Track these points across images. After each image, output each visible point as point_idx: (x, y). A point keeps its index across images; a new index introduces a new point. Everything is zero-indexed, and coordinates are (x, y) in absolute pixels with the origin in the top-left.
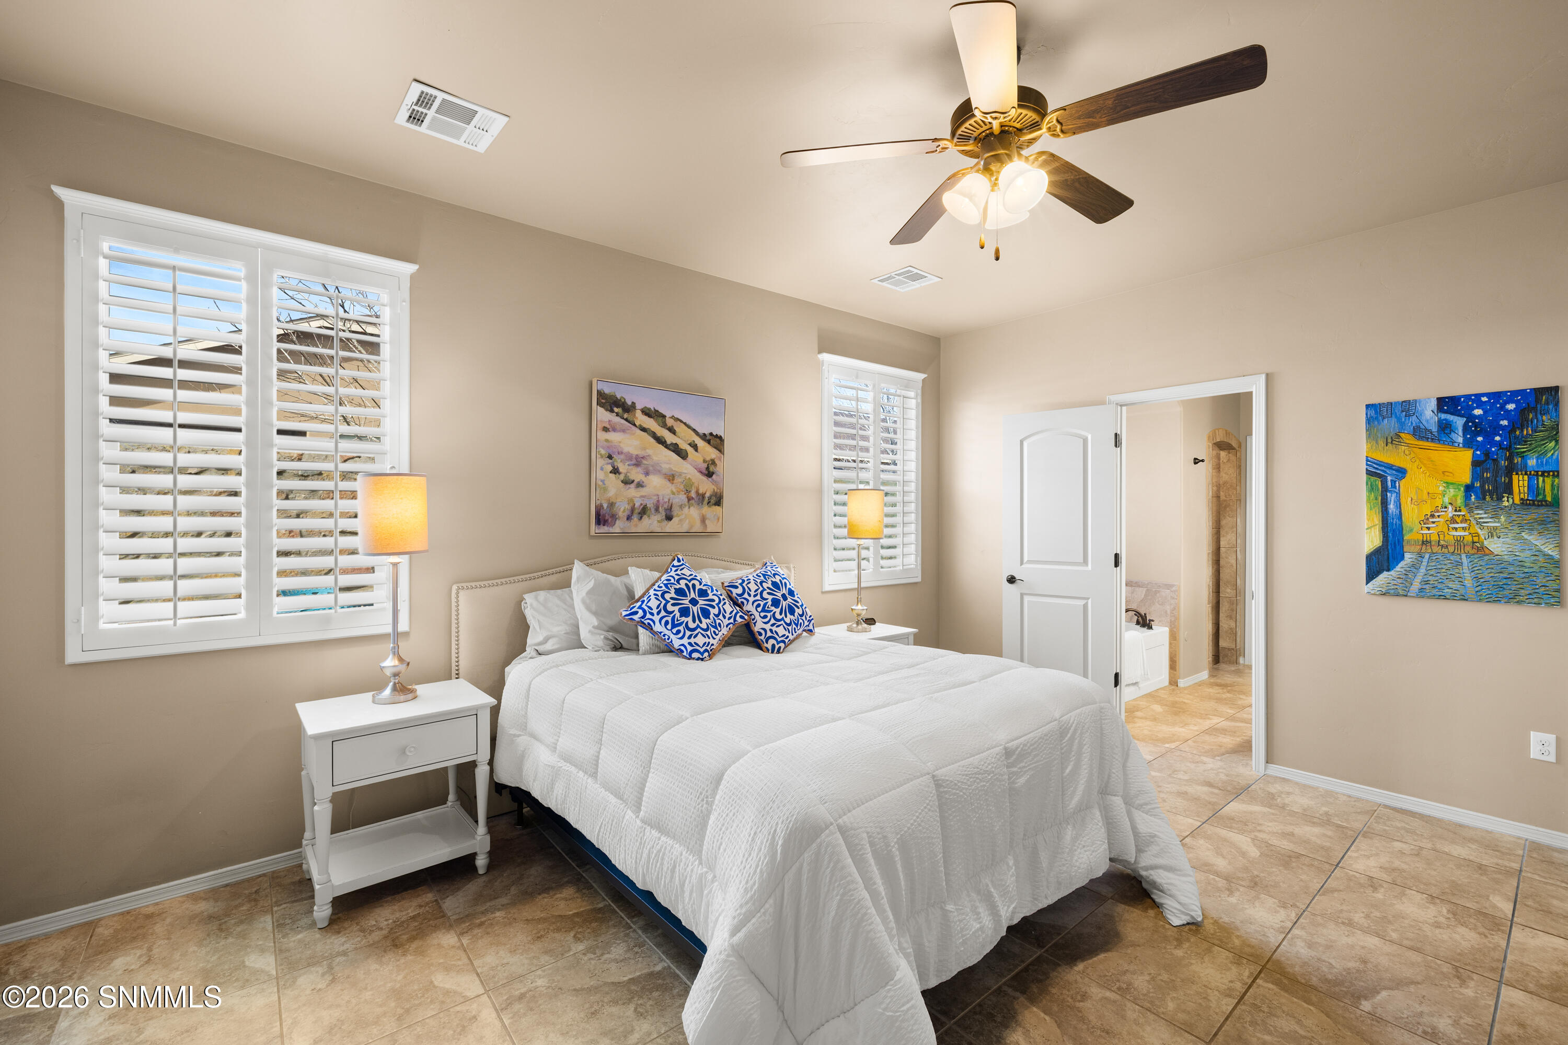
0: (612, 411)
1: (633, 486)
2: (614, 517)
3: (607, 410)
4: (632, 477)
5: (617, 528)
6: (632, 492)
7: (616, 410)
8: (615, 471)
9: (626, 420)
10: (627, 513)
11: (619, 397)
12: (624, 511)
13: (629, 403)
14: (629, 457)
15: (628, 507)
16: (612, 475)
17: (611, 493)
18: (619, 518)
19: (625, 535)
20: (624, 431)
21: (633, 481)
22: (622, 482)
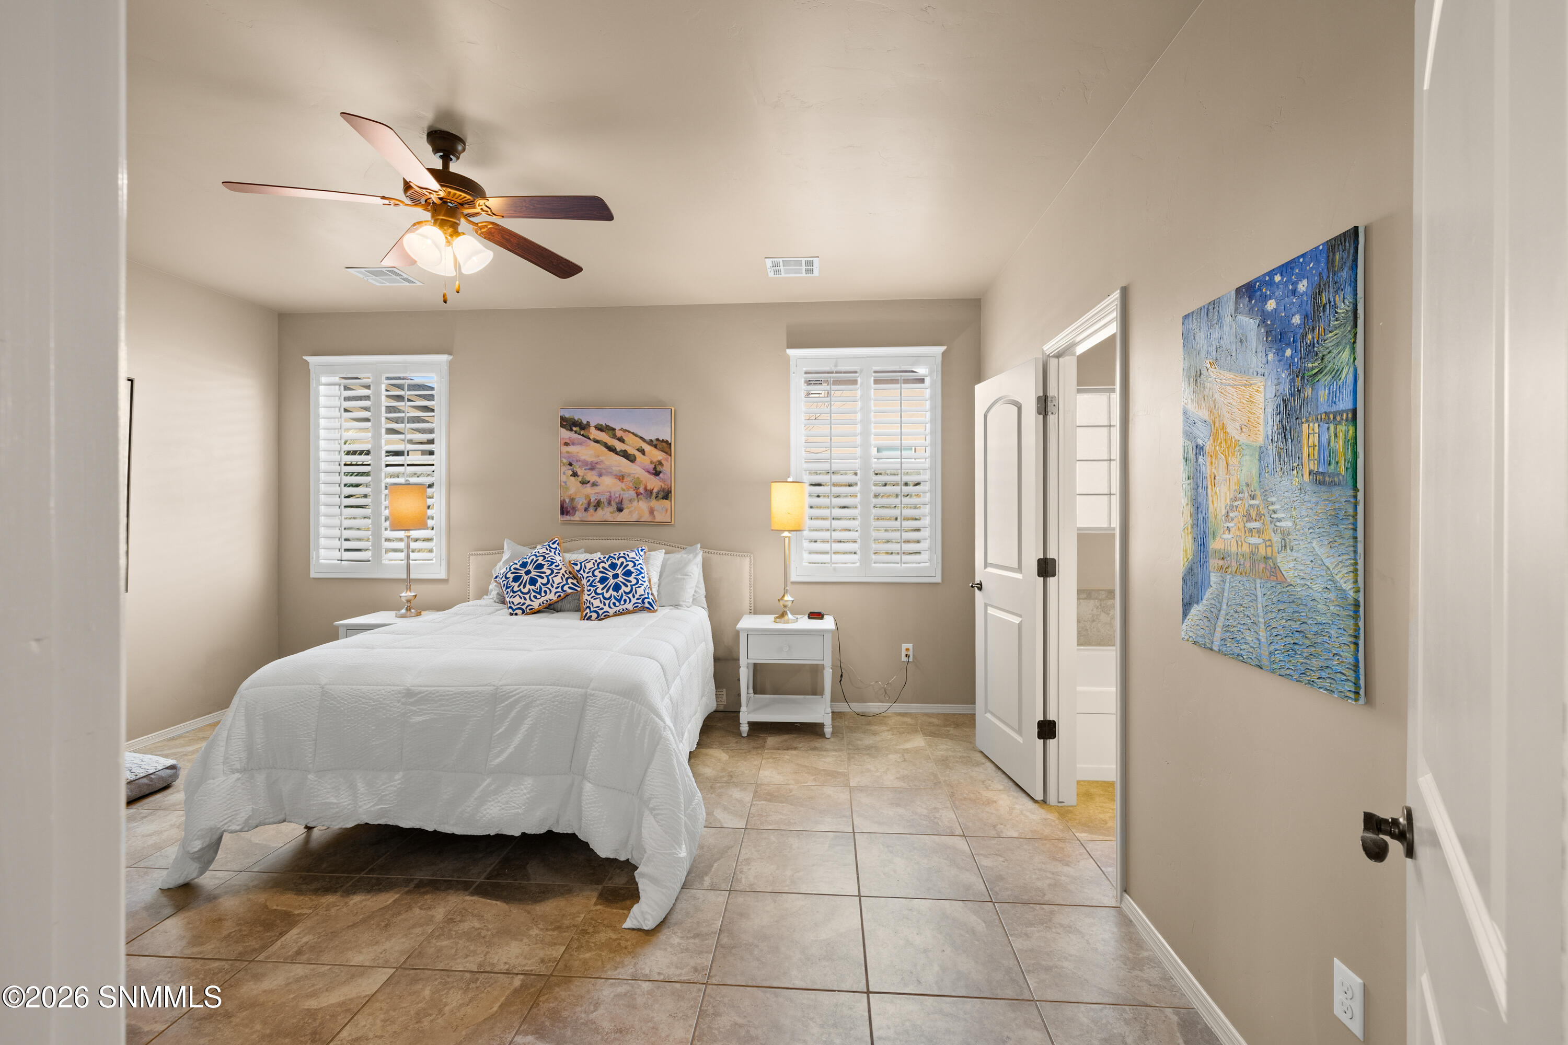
0: (571, 430)
1: (588, 485)
2: (574, 509)
3: (567, 430)
4: (588, 479)
5: (578, 516)
6: (588, 490)
7: (574, 429)
8: (575, 474)
9: (583, 435)
10: (584, 506)
11: (576, 419)
12: (582, 504)
13: (585, 422)
14: (585, 463)
15: (585, 501)
16: (572, 478)
17: (572, 491)
18: (578, 510)
19: (583, 523)
20: (581, 444)
21: (589, 482)
22: (580, 482)
